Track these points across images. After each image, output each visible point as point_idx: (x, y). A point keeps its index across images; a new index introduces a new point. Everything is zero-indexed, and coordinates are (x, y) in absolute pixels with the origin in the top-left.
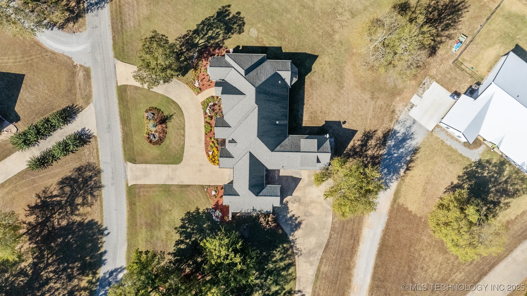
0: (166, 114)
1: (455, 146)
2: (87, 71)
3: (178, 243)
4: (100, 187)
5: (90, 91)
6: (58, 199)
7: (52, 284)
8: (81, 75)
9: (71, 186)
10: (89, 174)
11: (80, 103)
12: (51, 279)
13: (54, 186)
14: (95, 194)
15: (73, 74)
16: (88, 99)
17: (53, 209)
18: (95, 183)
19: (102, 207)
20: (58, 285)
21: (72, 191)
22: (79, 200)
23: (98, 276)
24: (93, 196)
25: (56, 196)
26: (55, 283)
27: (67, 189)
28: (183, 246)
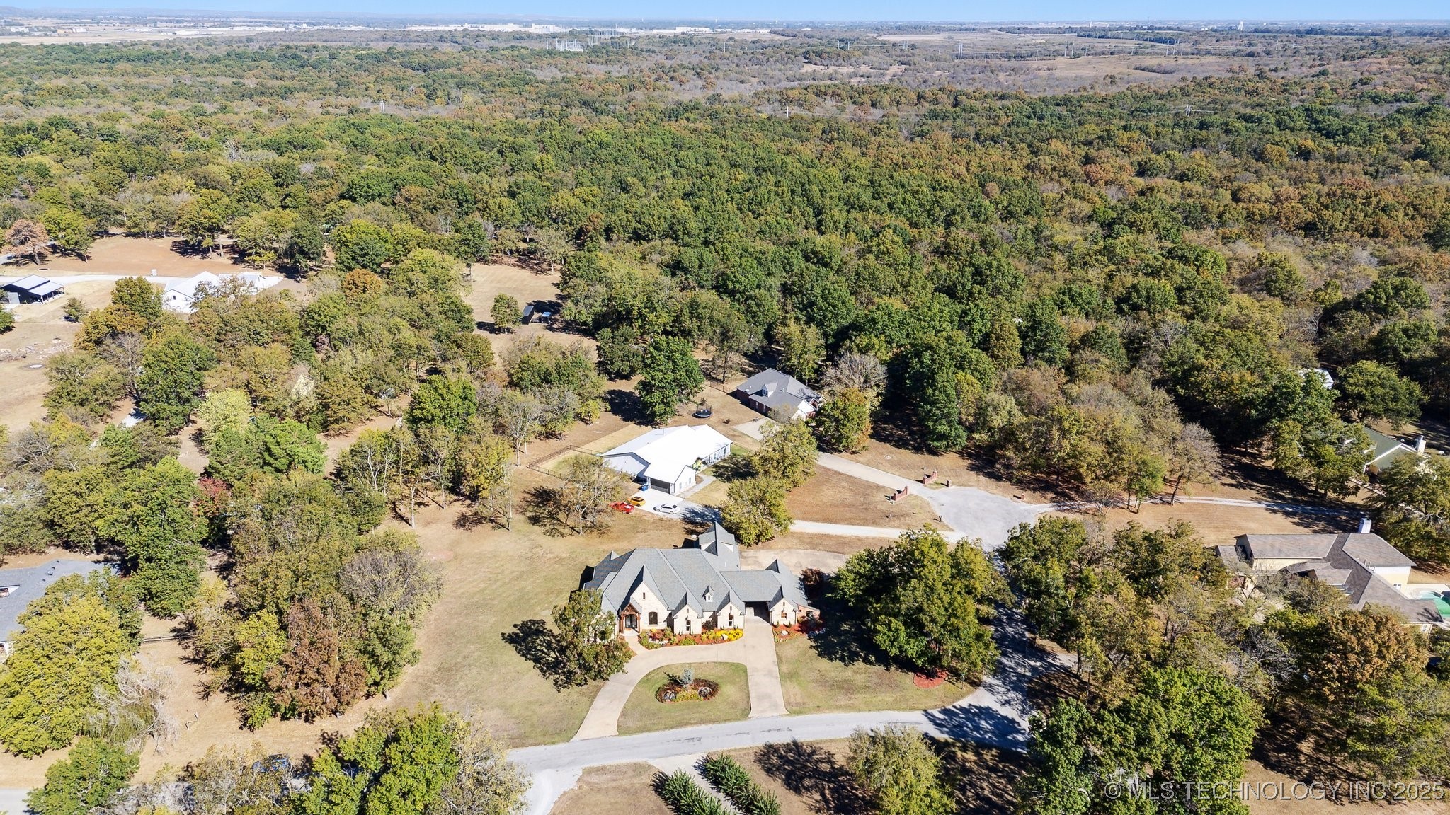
0: (666, 682)
1: (696, 490)
2: (589, 772)
3: (866, 661)
4: (795, 743)
5: (627, 765)
6: (827, 792)
7: (986, 793)
8: (594, 779)
9: (802, 778)
10: (775, 760)
11: (648, 779)
12: (977, 794)
13: (805, 798)
14: (809, 750)
15: (594, 788)
16: (638, 769)
17: (848, 797)
18: (791, 751)
19: (831, 741)
20: (985, 784)
21: (810, 777)
22: (825, 767)
23: (950, 740)
24: (814, 752)
25: (823, 795)
26: (982, 789)
27: (807, 782)
28: (873, 659)
